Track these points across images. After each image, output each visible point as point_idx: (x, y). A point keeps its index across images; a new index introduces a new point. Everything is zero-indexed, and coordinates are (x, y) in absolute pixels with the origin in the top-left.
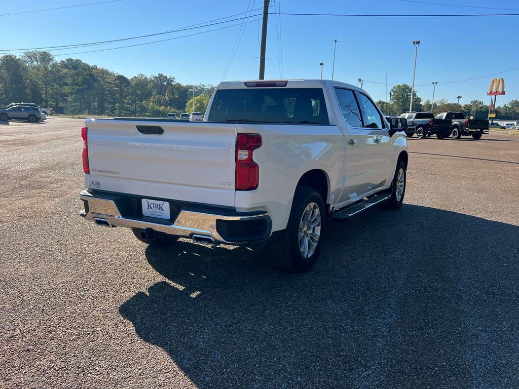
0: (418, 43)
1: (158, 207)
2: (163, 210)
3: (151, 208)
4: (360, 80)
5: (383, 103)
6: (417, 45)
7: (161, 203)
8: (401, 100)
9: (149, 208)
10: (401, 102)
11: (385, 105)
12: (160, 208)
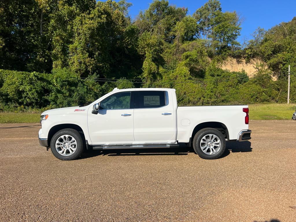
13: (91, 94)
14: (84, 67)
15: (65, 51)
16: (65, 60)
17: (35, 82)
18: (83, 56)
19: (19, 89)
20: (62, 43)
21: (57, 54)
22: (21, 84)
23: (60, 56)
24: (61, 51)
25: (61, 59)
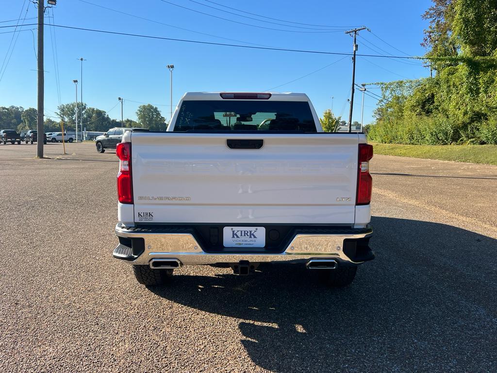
0: (172, 67)
1: (249, 234)
2: (255, 237)
3: (238, 237)
4: (120, 99)
5: (131, 121)
6: (171, 69)
7: (253, 229)
8: (147, 119)
9: (233, 237)
10: (148, 121)
11: (132, 123)
12: (252, 235)
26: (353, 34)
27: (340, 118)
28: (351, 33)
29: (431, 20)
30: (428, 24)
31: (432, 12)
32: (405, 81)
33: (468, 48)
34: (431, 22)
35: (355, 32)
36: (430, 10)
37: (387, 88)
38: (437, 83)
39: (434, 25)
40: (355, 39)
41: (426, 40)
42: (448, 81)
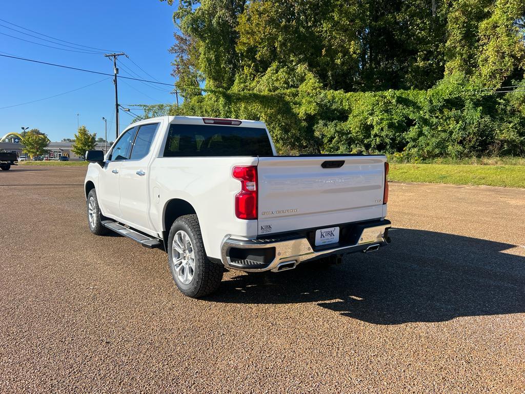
1: (330, 233)
2: (333, 235)
7: (333, 229)
9: (321, 237)
13: (510, 123)
14: (510, 63)
15: (470, 37)
16: (471, 56)
17: (392, 108)
18: (509, 40)
19: (367, 123)
20: (464, 22)
21: (455, 47)
22: (371, 114)
23: (460, 49)
24: (461, 40)
25: (462, 55)
26: (112, 58)
27: (95, 135)
28: (110, 57)
29: (176, 55)
30: (174, 58)
31: (176, 48)
32: (165, 105)
33: (211, 82)
34: (177, 57)
35: (115, 56)
36: (175, 46)
37: (149, 110)
38: (192, 109)
39: (178, 60)
40: (115, 63)
41: (175, 71)
42: (201, 108)
